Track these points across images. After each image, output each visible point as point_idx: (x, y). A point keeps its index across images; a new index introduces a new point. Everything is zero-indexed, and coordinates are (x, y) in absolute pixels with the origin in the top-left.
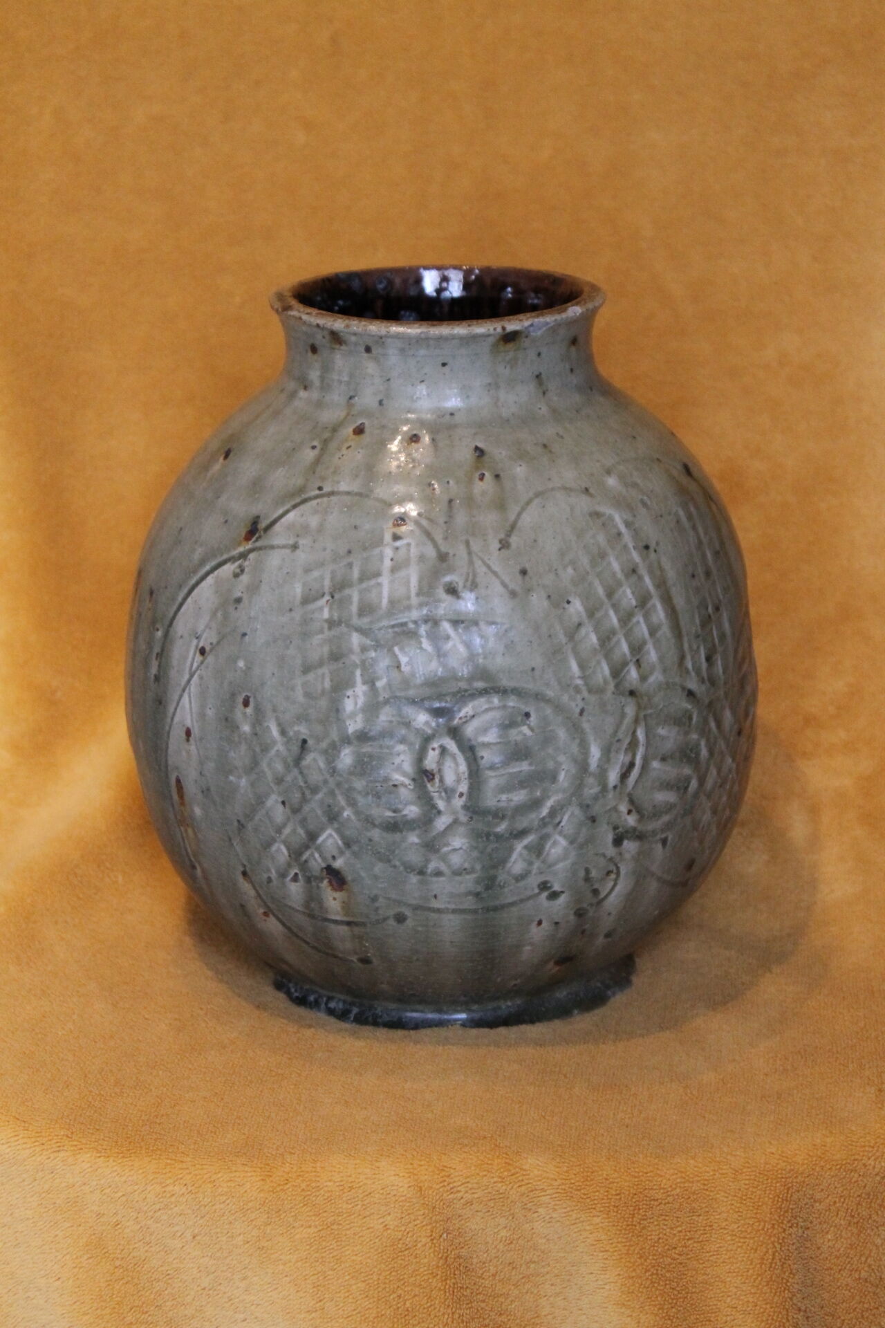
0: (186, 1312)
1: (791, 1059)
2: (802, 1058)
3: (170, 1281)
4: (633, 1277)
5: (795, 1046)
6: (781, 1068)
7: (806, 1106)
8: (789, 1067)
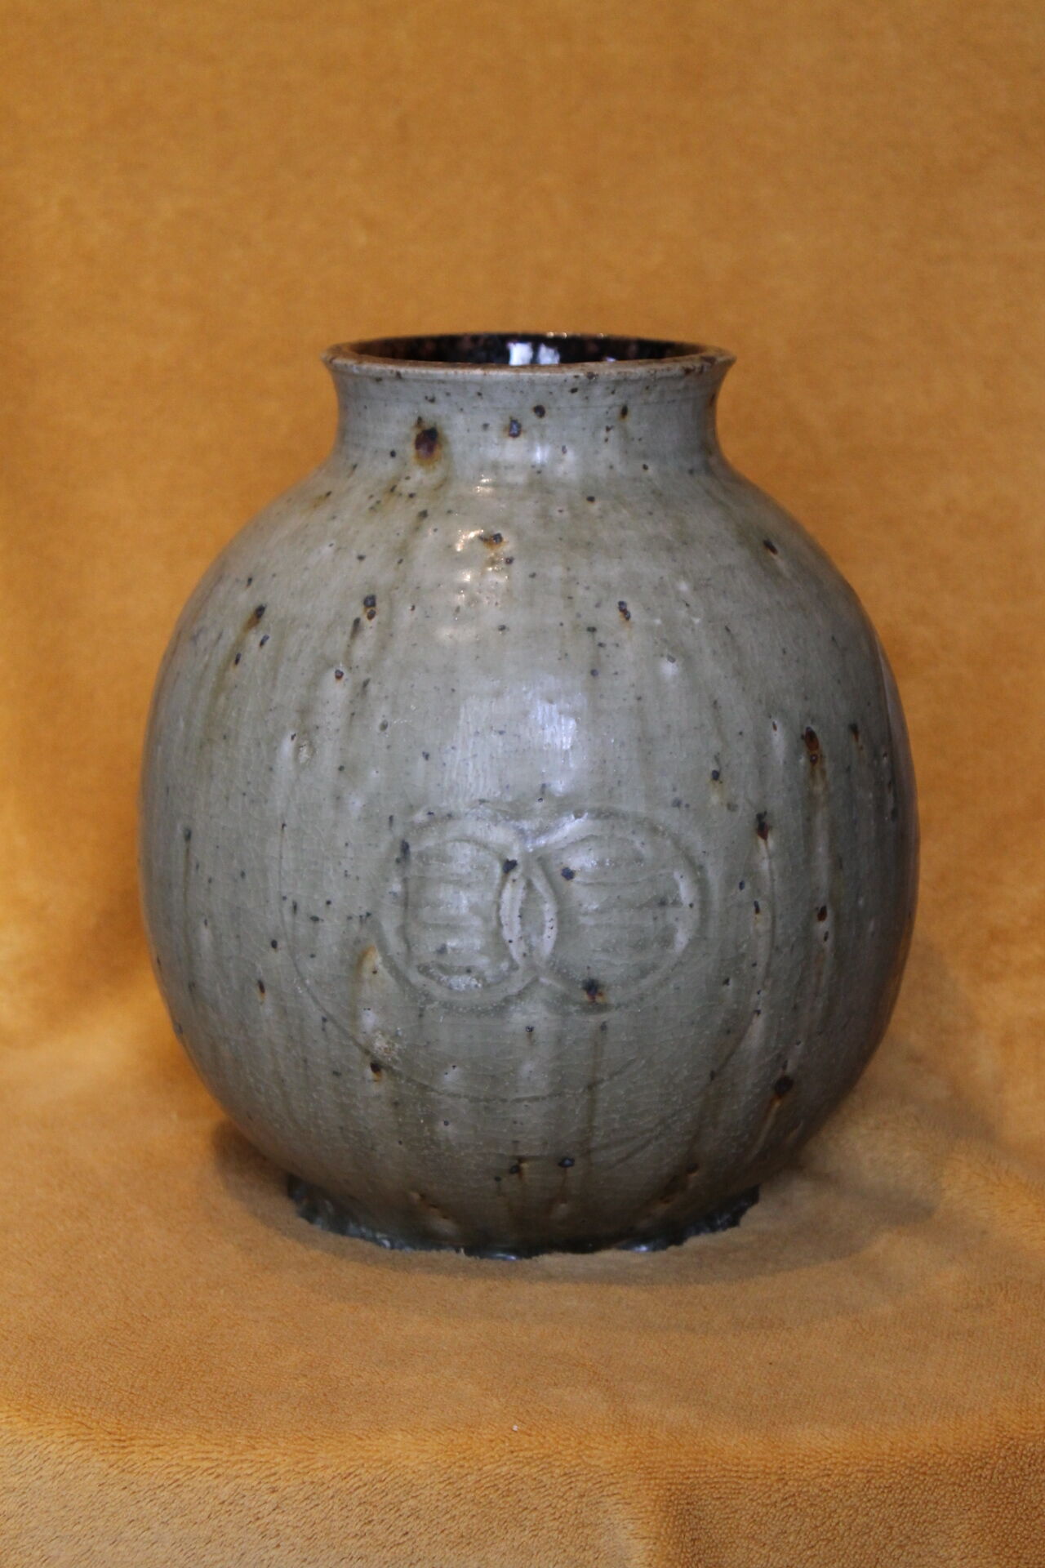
0: (201, 1533)
1: (987, 1293)
2: (1002, 1289)
3: (178, 1490)
4: (767, 1505)
5: (995, 1277)
6: (974, 1302)
7: (1004, 1347)
8: (984, 1302)
